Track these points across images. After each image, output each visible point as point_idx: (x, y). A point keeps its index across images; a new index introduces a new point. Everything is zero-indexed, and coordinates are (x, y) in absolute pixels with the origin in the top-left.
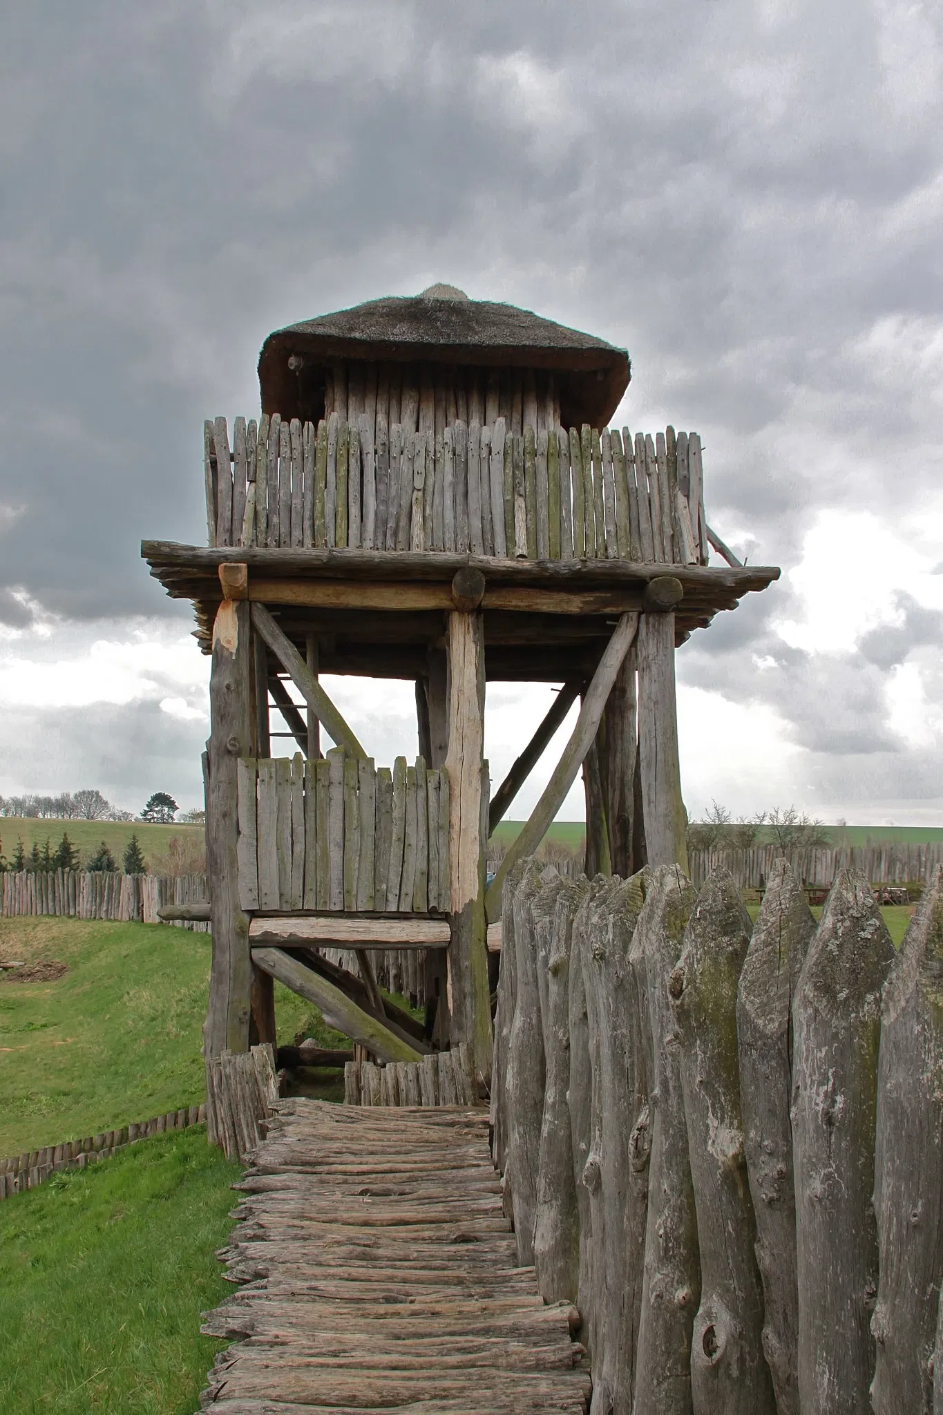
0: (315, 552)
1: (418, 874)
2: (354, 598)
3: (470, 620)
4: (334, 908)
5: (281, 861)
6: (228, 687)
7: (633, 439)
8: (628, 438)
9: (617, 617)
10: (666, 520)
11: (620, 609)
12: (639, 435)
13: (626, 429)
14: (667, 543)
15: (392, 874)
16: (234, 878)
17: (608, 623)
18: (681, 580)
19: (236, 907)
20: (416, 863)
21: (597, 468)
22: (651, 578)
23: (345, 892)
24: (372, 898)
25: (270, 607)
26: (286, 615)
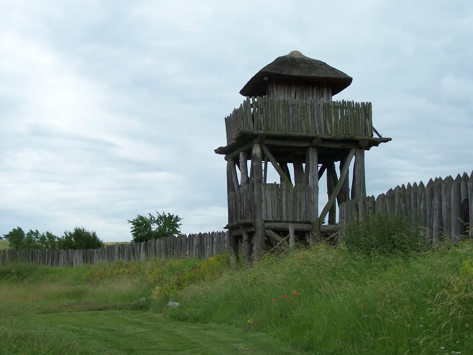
0: (278, 132)
1: (304, 212)
2: (287, 144)
3: (315, 150)
4: (284, 220)
5: (272, 208)
6: (259, 165)
7: (355, 103)
8: (353, 103)
9: (350, 149)
10: (363, 125)
11: (351, 147)
12: (356, 103)
13: (353, 101)
14: (363, 131)
15: (298, 212)
16: (261, 212)
17: (348, 151)
18: (368, 141)
19: (262, 219)
20: (303, 210)
21: (346, 111)
22: (360, 140)
23: (287, 217)
24: (293, 218)
25: (266, 145)
26: (269, 147)
